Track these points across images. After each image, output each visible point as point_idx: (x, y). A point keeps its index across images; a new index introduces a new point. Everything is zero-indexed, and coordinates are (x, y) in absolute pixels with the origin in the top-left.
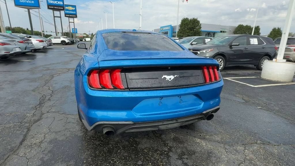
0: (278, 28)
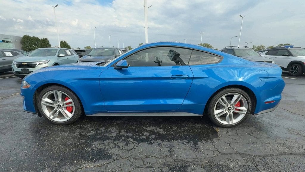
0: (64, 41)
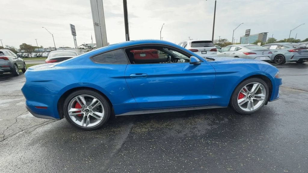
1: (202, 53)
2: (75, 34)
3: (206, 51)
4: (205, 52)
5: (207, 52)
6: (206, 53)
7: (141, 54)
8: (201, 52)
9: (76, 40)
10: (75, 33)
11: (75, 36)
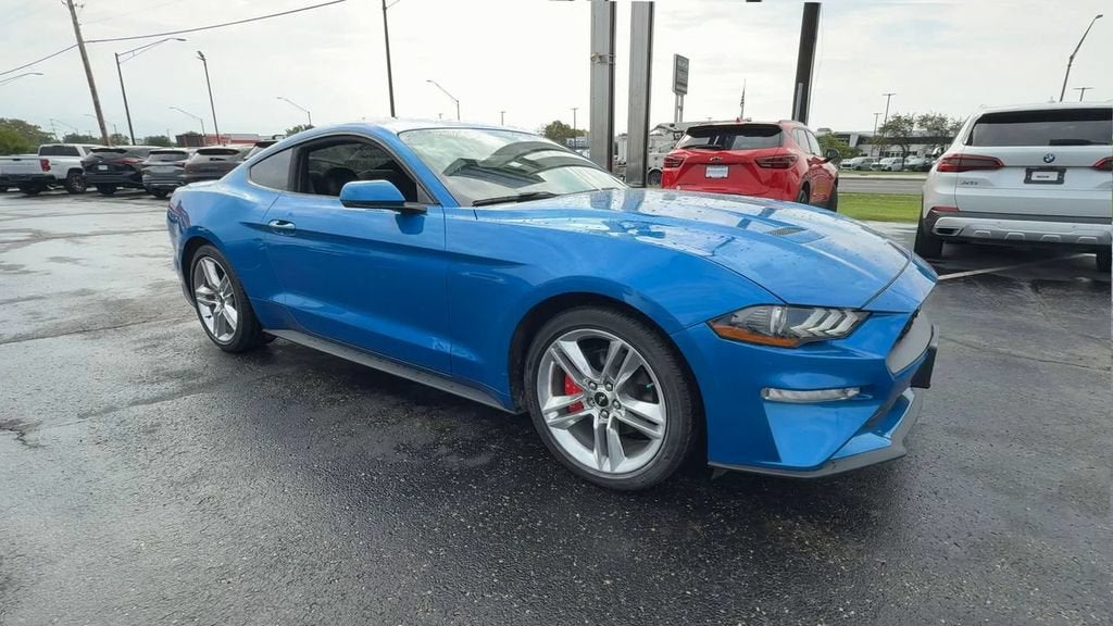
1: (1028, 181)
2: (683, 89)
3: (1061, 171)
4: (1054, 176)
5: (1068, 175)
6: (1060, 181)
7: (709, 169)
8: (1024, 174)
9: (681, 110)
10: (686, 86)
11: (682, 96)
